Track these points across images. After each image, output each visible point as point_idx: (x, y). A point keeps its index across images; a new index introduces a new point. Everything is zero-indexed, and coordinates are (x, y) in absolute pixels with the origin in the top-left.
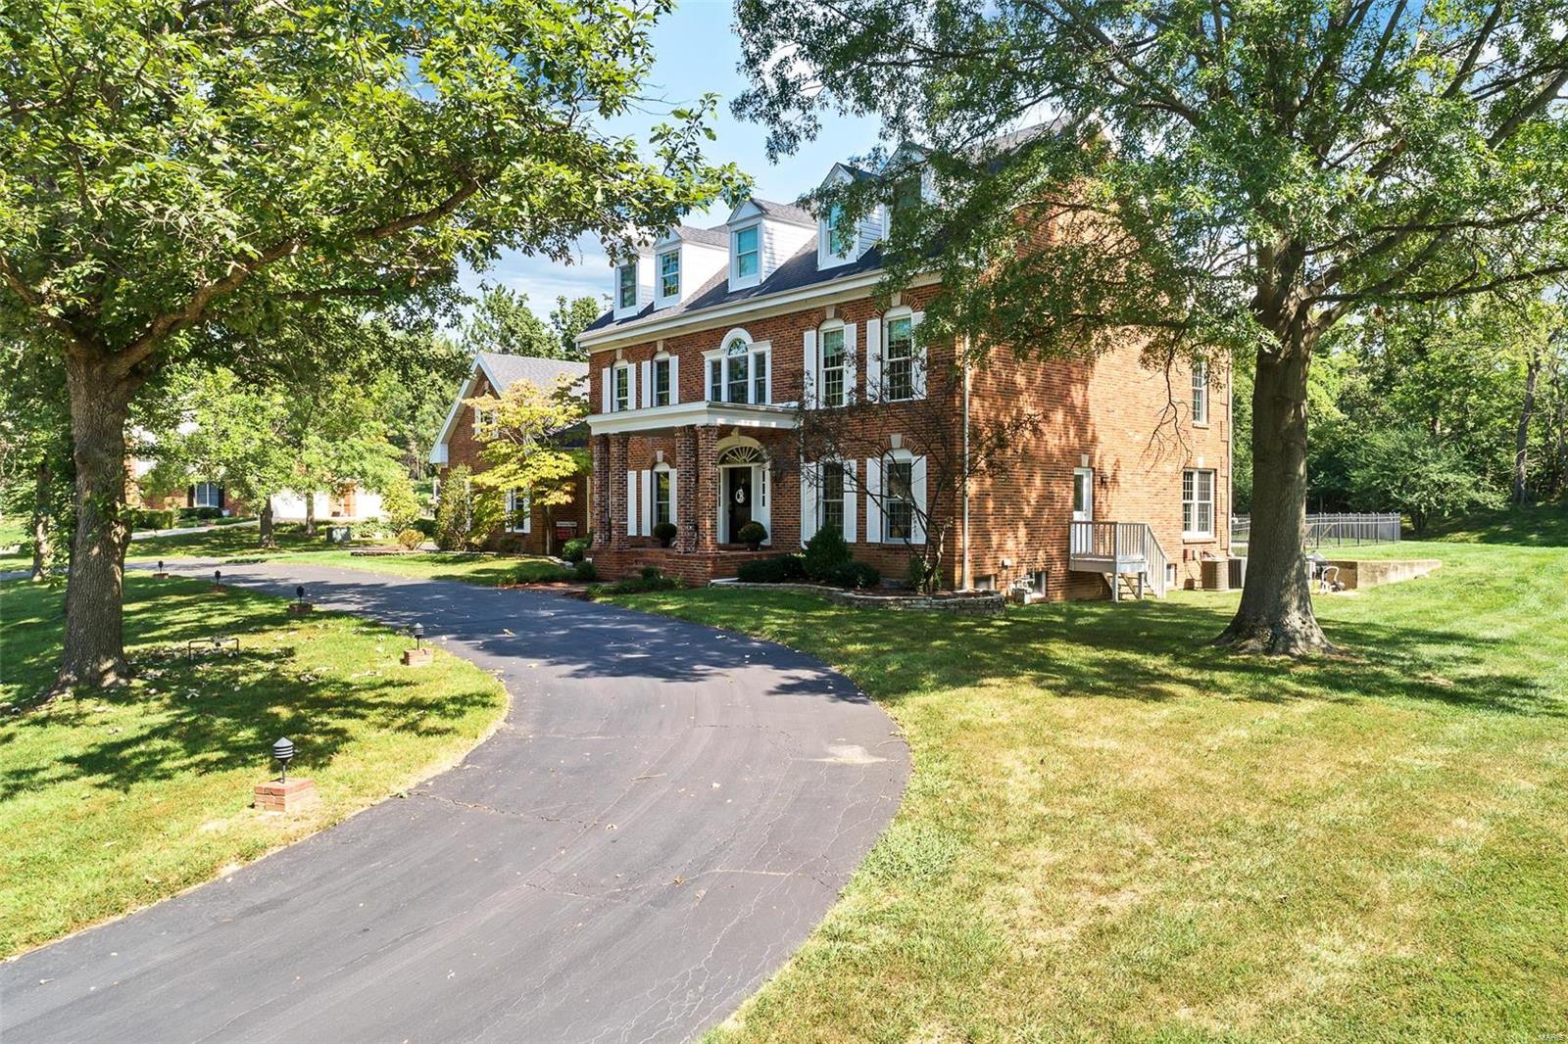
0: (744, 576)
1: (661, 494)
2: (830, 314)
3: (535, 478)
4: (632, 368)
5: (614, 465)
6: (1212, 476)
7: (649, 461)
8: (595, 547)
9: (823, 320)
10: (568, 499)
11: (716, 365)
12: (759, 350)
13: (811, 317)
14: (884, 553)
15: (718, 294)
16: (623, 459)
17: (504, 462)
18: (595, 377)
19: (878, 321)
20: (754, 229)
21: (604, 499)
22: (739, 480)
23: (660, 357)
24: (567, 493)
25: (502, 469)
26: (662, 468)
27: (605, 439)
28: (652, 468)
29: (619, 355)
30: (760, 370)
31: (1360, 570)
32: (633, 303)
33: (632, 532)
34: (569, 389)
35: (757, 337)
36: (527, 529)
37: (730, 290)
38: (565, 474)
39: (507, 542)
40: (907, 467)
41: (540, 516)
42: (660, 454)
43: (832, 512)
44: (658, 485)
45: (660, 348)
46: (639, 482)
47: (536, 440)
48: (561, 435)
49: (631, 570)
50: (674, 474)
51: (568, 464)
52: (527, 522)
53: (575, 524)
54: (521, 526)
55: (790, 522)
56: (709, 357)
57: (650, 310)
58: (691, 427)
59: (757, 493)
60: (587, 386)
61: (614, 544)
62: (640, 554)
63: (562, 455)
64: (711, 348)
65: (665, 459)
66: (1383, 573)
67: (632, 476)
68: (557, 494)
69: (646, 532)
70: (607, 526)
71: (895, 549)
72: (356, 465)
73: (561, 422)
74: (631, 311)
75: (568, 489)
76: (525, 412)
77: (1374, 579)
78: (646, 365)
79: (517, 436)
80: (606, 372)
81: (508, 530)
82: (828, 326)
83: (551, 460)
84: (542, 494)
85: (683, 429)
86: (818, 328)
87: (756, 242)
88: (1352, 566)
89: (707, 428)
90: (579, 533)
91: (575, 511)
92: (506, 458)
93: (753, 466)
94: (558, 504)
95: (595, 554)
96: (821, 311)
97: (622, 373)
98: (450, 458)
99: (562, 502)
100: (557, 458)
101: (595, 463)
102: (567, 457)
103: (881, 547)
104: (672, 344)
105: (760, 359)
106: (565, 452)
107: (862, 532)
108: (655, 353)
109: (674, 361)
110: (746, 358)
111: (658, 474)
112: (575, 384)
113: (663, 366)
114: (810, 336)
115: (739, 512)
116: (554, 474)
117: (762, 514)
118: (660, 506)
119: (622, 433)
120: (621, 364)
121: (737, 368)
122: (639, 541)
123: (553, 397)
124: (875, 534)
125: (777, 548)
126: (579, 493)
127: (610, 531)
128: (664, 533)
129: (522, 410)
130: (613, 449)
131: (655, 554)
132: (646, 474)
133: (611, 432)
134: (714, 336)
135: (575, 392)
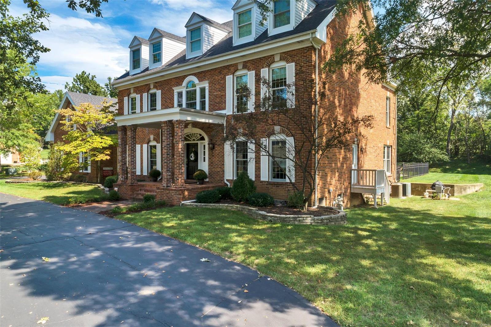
0: (200, 200)
1: (152, 156)
2: (240, 67)
3: (90, 147)
4: (138, 97)
5: (129, 141)
6: (390, 148)
7: (146, 140)
8: (119, 182)
9: (236, 70)
10: (108, 158)
11: (180, 94)
12: (202, 86)
13: (231, 68)
14: (270, 186)
15: (182, 60)
16: (134, 138)
17: (76, 140)
18: (121, 102)
19: (267, 69)
20: (199, 29)
21: (124, 158)
22: (191, 149)
23: (152, 91)
24: (107, 155)
25: (74, 143)
26: (153, 143)
27: (124, 128)
28: (148, 143)
29: (132, 91)
30: (203, 96)
31: (455, 188)
32: (139, 67)
33: (138, 173)
34: (108, 107)
35: (201, 80)
36: (89, 171)
37: (187, 58)
38: (106, 146)
39: (79, 177)
40: (284, 143)
41: (95, 165)
42: (152, 137)
43: (242, 165)
44: (151, 151)
45: (152, 87)
46: (142, 150)
47: (93, 131)
48: (105, 128)
49: (138, 194)
50: (159, 146)
51: (108, 141)
52: (89, 168)
53: (112, 169)
54: (86, 169)
55: (219, 170)
56: (176, 90)
57: (147, 69)
58: (171, 122)
59: (201, 155)
60: (117, 107)
61: (129, 181)
62: (143, 186)
63: (105, 137)
64: (177, 86)
65: (154, 139)
66: (465, 189)
67: (138, 147)
68: (102, 155)
69: (145, 173)
70: (125, 172)
71: (277, 185)
72: (15, 142)
73: (104, 122)
74: (138, 71)
75: (108, 153)
76: (86, 116)
77: (461, 192)
78: (145, 95)
79: (83, 128)
80: (126, 99)
81: (81, 171)
82: (238, 73)
83: (99, 139)
84: (94, 155)
85: (165, 122)
86: (233, 74)
87: (200, 35)
88: (452, 187)
89: (179, 122)
90: (114, 172)
91: (112, 162)
92: (76, 139)
93: (199, 142)
94: (102, 160)
95: (119, 186)
96: (236, 65)
97: (134, 100)
98: (55, 139)
99: (104, 159)
100: (102, 138)
101: (119, 141)
102: (107, 138)
103: (268, 183)
104: (158, 85)
105: (203, 90)
106: (107, 136)
107: (258, 176)
108: (149, 89)
109: (159, 93)
110: (195, 91)
111: (151, 146)
112: (112, 106)
113: (153, 96)
114: (229, 79)
115: (191, 164)
116: (99, 146)
117: (204, 166)
118: (152, 161)
119: (133, 125)
120: (133, 95)
121: (191, 95)
122: (141, 178)
123: (101, 111)
124: (265, 176)
125: (212, 183)
126: (113, 155)
127: (127, 174)
128: (155, 175)
129: (85, 115)
130: (129, 133)
131: (150, 184)
132: (145, 146)
133: (127, 124)
134: (179, 80)
135: (111, 109)
